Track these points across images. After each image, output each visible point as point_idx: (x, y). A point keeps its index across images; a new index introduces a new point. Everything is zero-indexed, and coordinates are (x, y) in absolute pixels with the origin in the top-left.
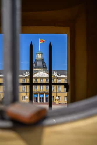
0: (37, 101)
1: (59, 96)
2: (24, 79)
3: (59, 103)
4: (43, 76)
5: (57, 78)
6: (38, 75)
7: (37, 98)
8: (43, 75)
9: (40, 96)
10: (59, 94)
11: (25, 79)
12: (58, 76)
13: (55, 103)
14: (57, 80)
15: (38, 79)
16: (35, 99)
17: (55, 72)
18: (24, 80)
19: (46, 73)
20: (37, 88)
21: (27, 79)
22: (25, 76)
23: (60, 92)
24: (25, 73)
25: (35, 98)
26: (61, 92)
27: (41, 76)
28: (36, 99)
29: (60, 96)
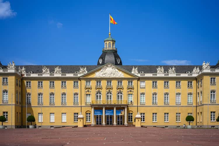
0: (100, 122)
1: (141, 114)
2: (77, 82)
3: (142, 126)
4: (112, 76)
5: (139, 79)
6: (102, 73)
7: (100, 116)
8: (111, 73)
9: (105, 112)
10: (142, 110)
11: (79, 82)
12: (139, 75)
13: (135, 125)
14: (139, 82)
15: (102, 82)
16: (97, 118)
17: (135, 68)
18: (77, 84)
19: (117, 70)
20: (100, 98)
21: (82, 81)
22: (79, 75)
23: (143, 105)
24: (79, 70)
25: (97, 116)
26: (146, 105)
27: (107, 76)
28: (99, 119)
29: (144, 114)
